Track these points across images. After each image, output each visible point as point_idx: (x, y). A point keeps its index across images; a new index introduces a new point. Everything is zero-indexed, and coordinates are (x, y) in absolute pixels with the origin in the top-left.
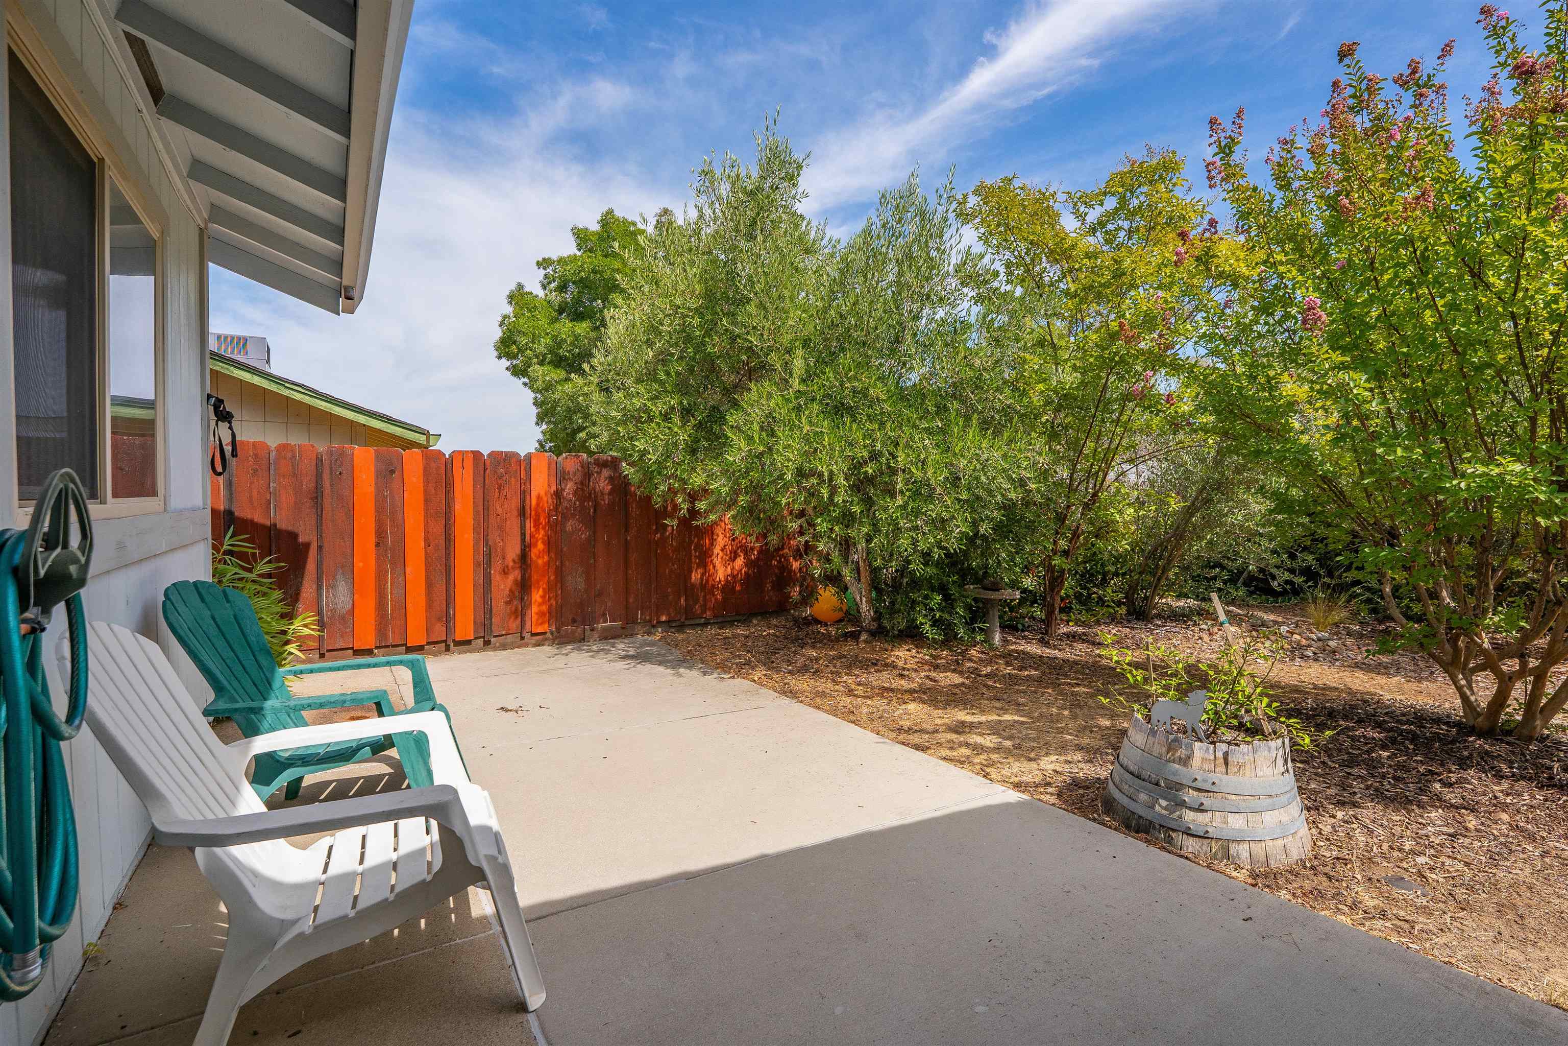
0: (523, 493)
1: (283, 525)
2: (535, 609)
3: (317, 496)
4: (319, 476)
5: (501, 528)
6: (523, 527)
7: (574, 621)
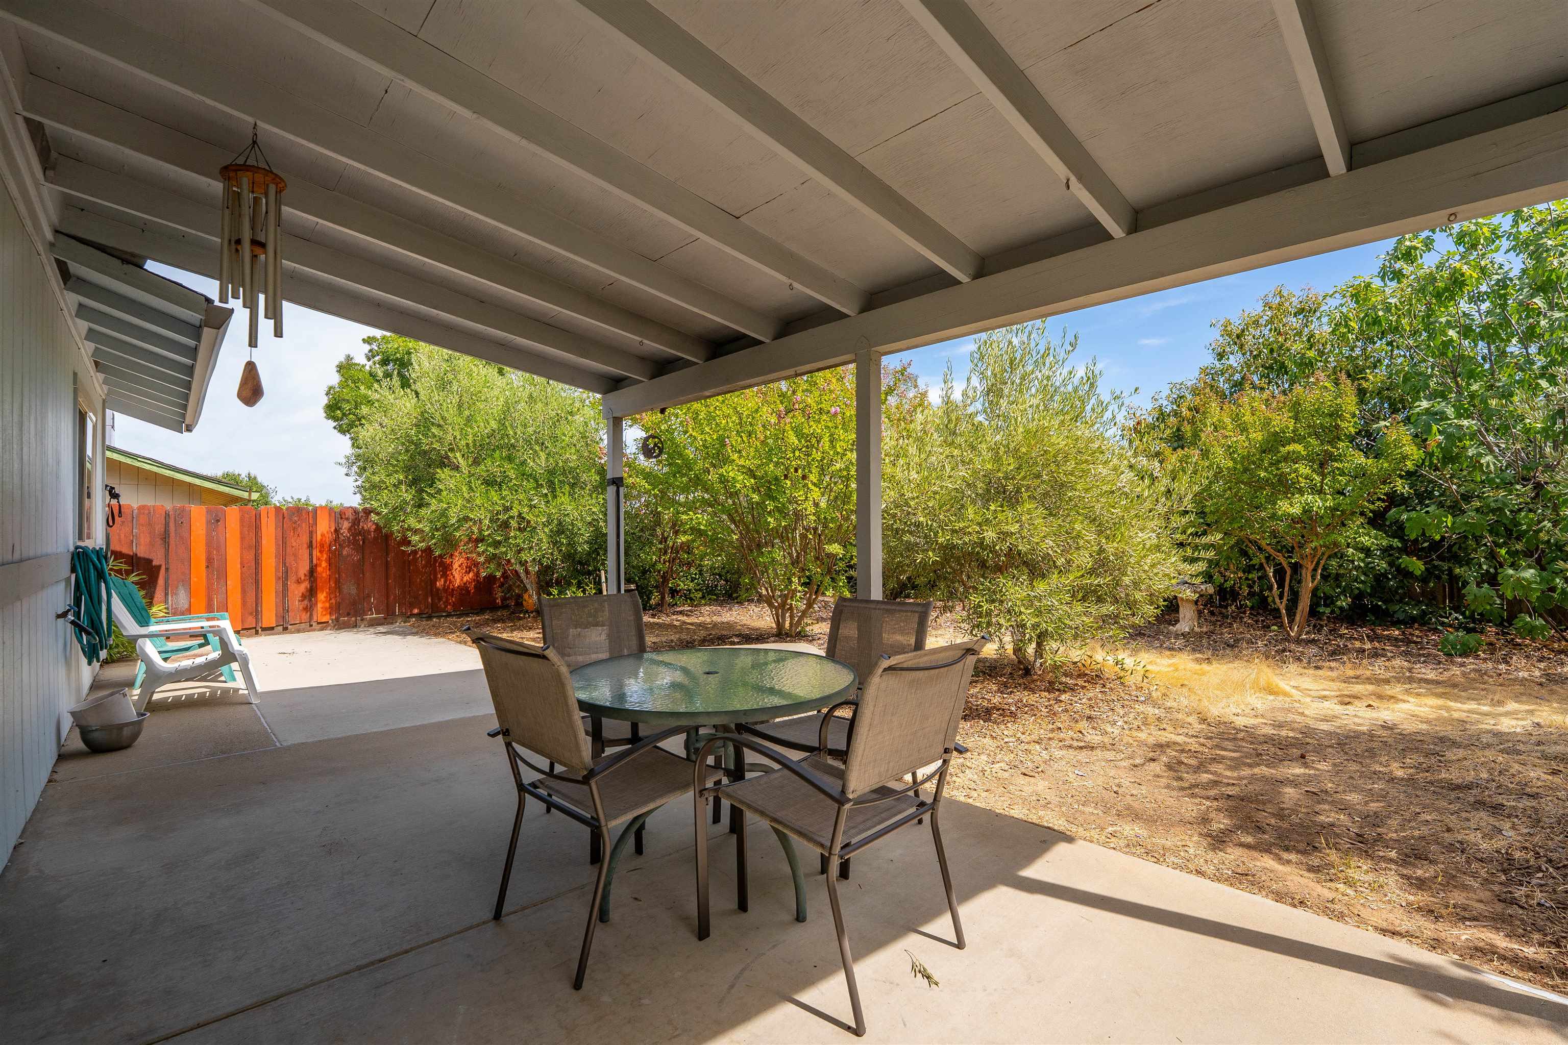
0: (311, 533)
1: (141, 554)
2: (320, 605)
3: (165, 538)
4: (167, 525)
5: (295, 555)
6: (311, 555)
7: (348, 614)
